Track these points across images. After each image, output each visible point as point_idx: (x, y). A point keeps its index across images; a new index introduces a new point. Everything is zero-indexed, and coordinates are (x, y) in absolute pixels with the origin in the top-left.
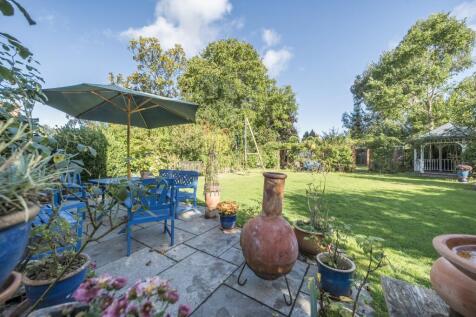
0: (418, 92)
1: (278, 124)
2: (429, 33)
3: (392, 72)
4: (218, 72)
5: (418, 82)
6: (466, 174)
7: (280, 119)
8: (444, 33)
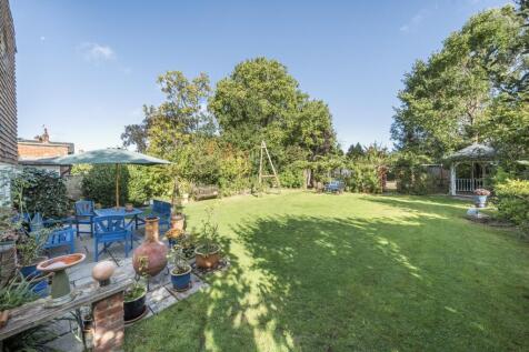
0: (450, 107)
1: (310, 141)
2: (467, 36)
3: (424, 84)
4: (242, 94)
5: (452, 94)
6: (483, 199)
7: (312, 136)
8: (481, 37)
